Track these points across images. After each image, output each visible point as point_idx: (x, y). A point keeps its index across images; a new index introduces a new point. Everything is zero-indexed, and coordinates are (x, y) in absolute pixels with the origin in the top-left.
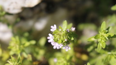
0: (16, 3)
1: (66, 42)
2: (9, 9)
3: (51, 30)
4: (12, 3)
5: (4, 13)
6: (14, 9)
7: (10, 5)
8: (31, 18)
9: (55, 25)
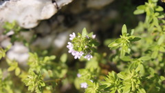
0: (31, 16)
1: (86, 49)
2: (24, 24)
3: (71, 39)
4: (27, 16)
5: (19, 28)
6: (29, 23)
7: (24, 19)
8: (49, 34)
9: (74, 33)
